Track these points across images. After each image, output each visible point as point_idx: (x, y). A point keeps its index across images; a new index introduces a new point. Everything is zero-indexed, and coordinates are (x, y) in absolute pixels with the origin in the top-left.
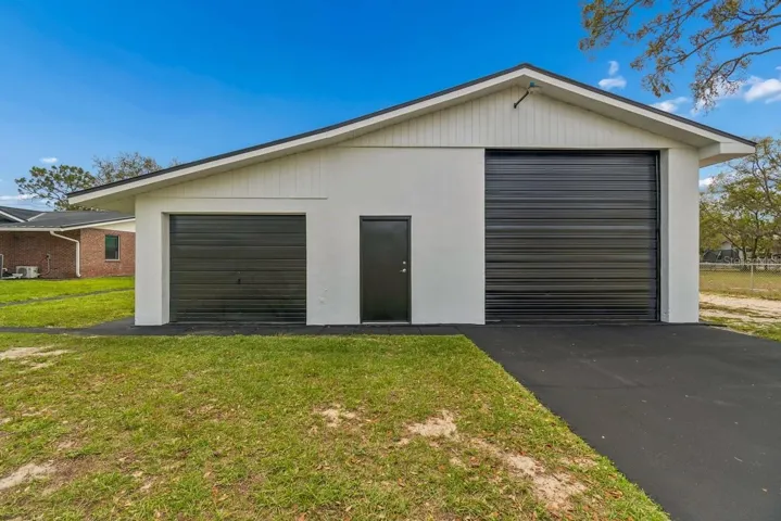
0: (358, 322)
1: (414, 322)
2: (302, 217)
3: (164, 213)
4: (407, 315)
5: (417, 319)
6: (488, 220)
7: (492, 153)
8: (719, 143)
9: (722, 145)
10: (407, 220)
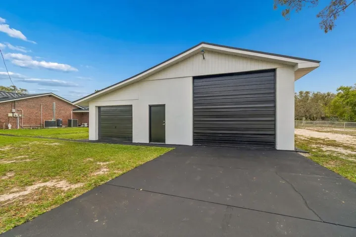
0: (148, 142)
1: (166, 143)
2: (131, 106)
3: (96, 106)
4: (164, 141)
5: (167, 142)
6: (194, 105)
7: (195, 78)
8: (297, 63)
9: (299, 65)
10: (164, 105)
